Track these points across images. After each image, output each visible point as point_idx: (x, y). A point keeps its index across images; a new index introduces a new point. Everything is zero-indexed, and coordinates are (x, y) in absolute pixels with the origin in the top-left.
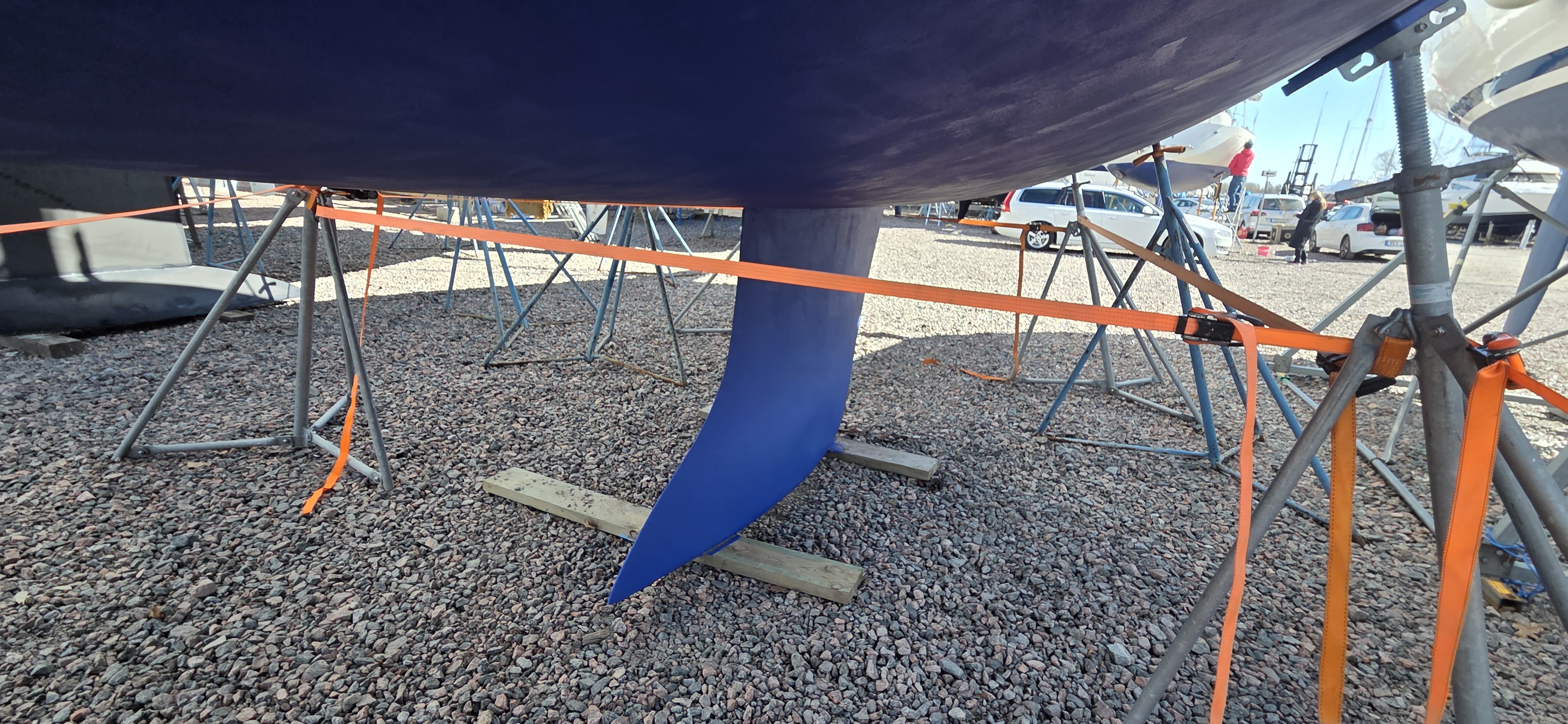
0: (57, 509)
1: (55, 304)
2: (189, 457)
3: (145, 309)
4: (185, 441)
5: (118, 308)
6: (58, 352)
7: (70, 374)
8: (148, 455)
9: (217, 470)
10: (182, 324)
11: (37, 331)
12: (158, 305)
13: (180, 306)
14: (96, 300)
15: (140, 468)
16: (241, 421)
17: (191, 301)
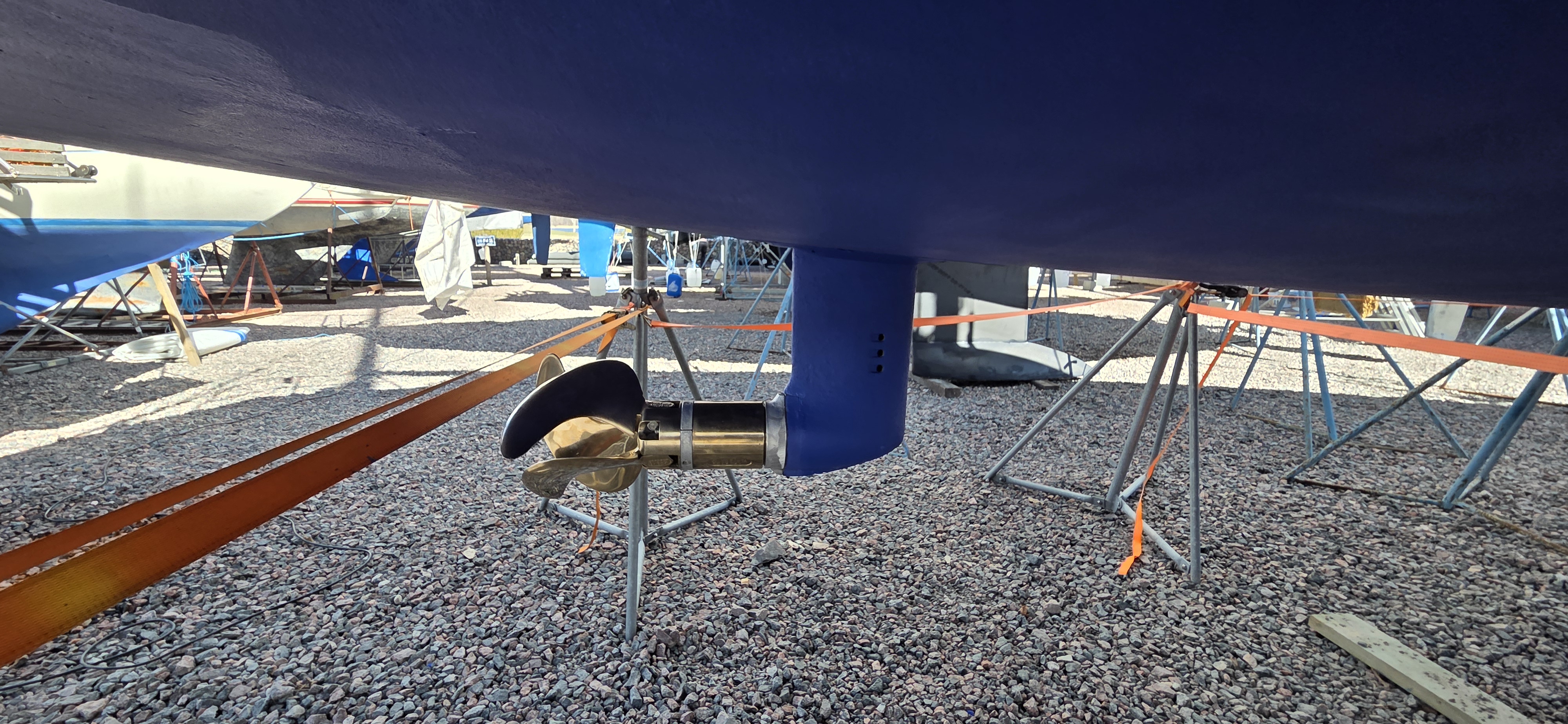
0: (959, 504)
1: (950, 361)
2: (1029, 493)
3: (994, 371)
4: (1024, 479)
5: (981, 368)
6: (949, 394)
7: (954, 410)
8: (1005, 482)
9: (1048, 510)
10: (1012, 386)
11: (938, 377)
12: (1002, 370)
13: (1014, 372)
14: (970, 361)
15: (1000, 491)
16: (1061, 474)
17: (1021, 369)
